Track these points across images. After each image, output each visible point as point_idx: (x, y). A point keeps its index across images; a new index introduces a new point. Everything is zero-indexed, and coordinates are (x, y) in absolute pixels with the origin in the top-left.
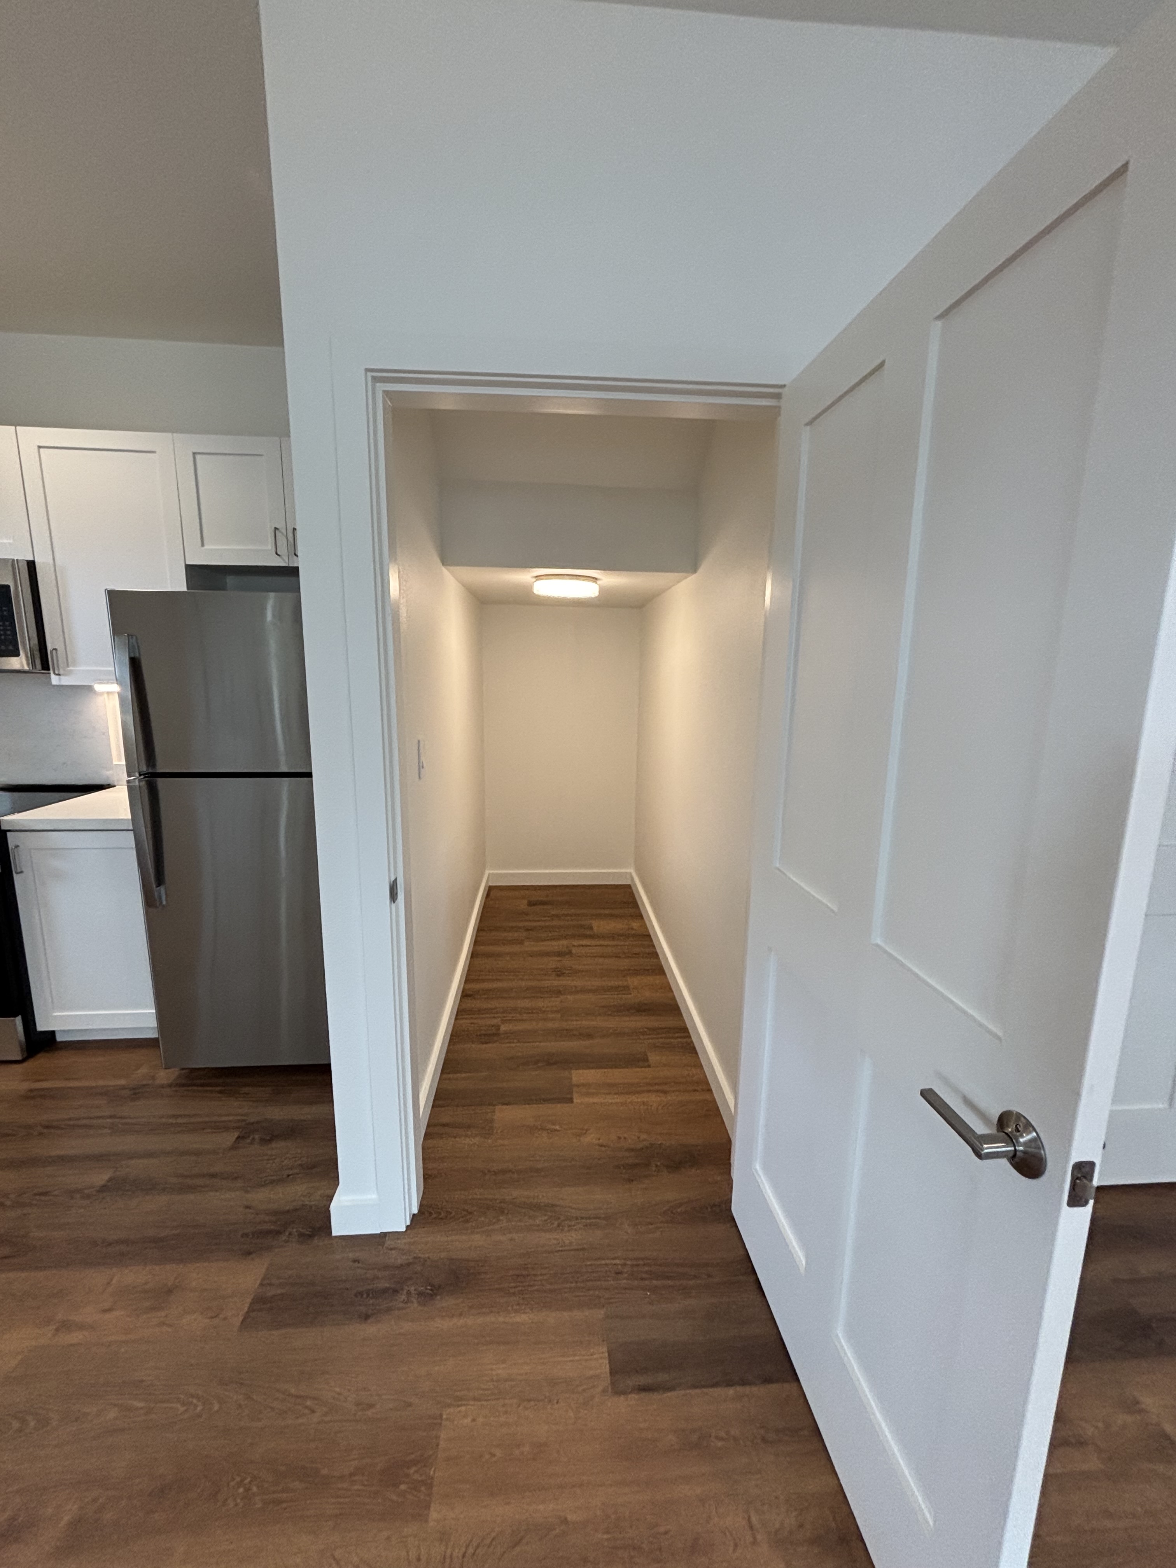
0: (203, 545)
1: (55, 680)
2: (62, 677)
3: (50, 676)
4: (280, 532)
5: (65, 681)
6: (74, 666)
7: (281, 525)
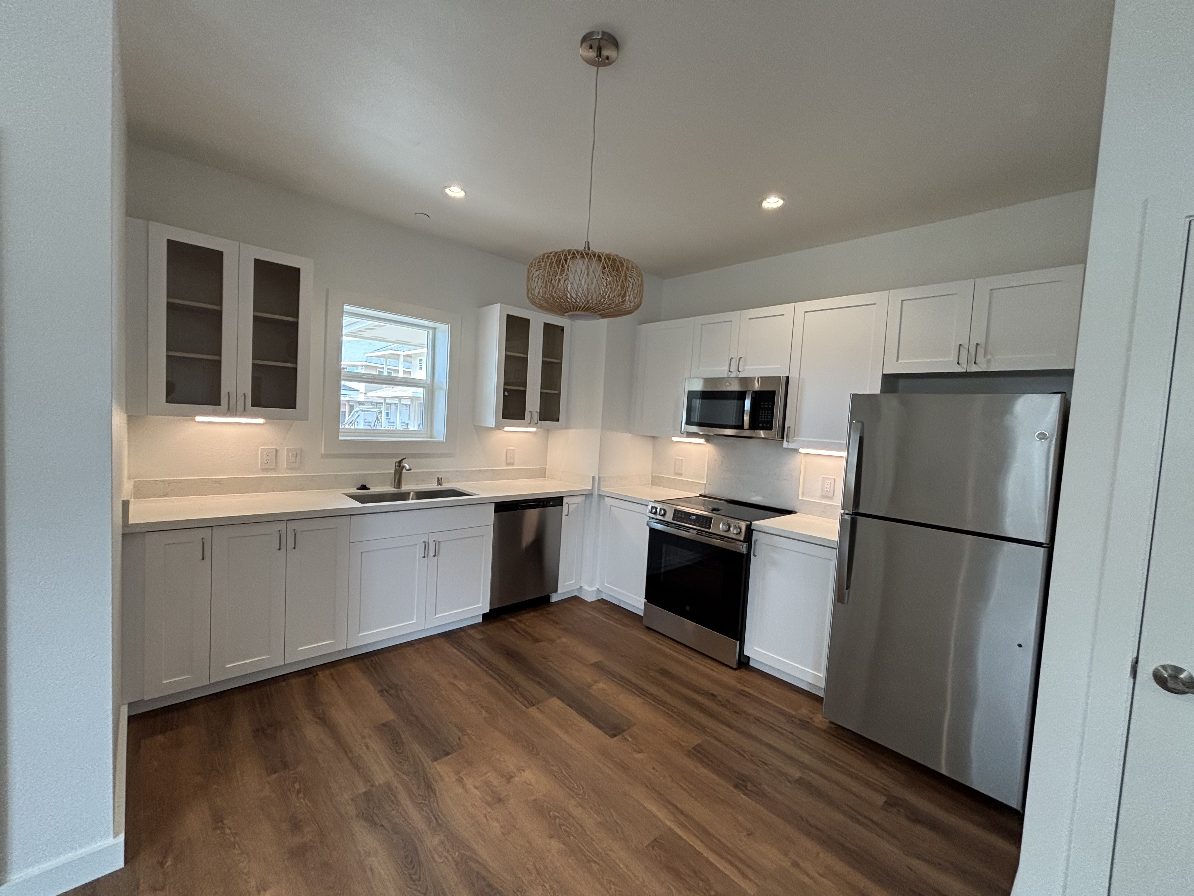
0: (897, 360)
1: (785, 444)
2: (789, 443)
3: (783, 443)
4: (964, 348)
5: (791, 446)
6: (797, 437)
7: (965, 343)
